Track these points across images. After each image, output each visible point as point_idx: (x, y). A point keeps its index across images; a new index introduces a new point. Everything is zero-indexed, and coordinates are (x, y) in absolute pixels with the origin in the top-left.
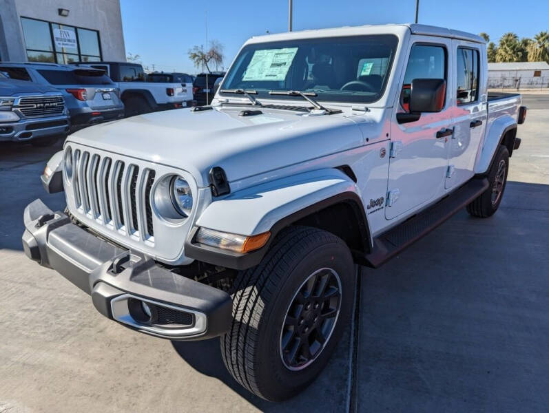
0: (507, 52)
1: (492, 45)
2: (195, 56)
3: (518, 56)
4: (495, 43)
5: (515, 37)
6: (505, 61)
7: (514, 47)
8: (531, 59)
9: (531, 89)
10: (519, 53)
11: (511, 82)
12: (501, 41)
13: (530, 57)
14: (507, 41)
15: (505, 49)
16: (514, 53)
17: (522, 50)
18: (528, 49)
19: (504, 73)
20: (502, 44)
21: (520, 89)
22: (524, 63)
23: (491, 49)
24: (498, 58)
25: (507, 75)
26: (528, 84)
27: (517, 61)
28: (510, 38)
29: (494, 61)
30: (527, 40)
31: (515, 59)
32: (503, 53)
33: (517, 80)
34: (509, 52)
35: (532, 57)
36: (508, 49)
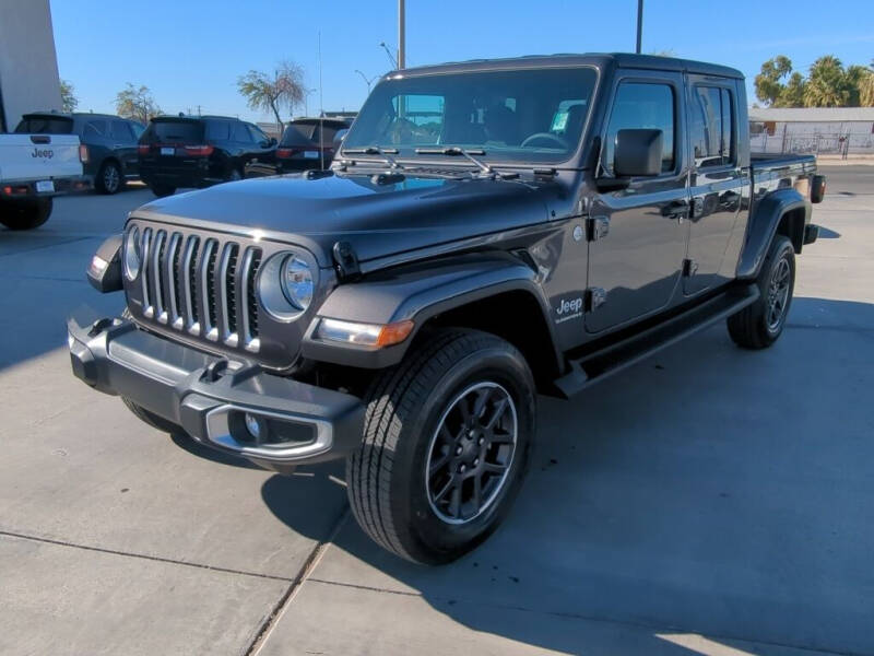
0: (823, 90)
1: (797, 78)
2: (251, 87)
3: (842, 97)
4: (802, 74)
5: (838, 64)
6: (819, 105)
7: (836, 81)
8: (867, 101)
9: (868, 156)
10: (844, 92)
11: (832, 143)
12: (812, 69)
13: (865, 98)
14: (822, 70)
15: (820, 83)
16: (836, 91)
17: (849, 87)
18: (860, 85)
19: (819, 125)
20: (815, 76)
21: (849, 156)
22: (853, 109)
23: (795, 84)
24: (808, 100)
25: (824, 129)
26: (862, 146)
27: (840, 106)
28: (828, 65)
29: (801, 105)
30: (857, 69)
31: (837, 102)
32: (817, 92)
33: (842, 140)
34: (827, 91)
35: (867, 99)
36: (825, 84)
